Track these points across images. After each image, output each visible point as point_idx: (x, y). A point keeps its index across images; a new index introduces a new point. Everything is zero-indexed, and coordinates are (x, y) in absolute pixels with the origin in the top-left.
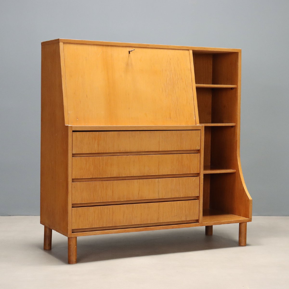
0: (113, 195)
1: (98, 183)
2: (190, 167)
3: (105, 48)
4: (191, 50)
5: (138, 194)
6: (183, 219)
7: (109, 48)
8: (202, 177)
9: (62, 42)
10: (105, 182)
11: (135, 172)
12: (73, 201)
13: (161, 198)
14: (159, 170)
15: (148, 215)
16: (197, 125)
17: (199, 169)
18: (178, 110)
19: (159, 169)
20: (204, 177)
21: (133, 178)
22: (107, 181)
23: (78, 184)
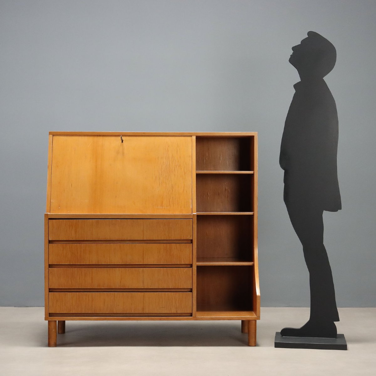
0: (92, 282)
1: (75, 270)
2: (180, 257)
3: (96, 138)
4: (194, 135)
5: (120, 282)
6: (173, 311)
7: (100, 139)
8: (195, 268)
9: (51, 135)
10: (83, 269)
11: (116, 261)
12: (49, 286)
13: (146, 287)
14: (143, 260)
15: (131, 304)
16: (193, 214)
17: (191, 259)
18: (173, 198)
19: (143, 258)
20: (197, 268)
21: (114, 266)
22: (85, 268)
23: (55, 269)
